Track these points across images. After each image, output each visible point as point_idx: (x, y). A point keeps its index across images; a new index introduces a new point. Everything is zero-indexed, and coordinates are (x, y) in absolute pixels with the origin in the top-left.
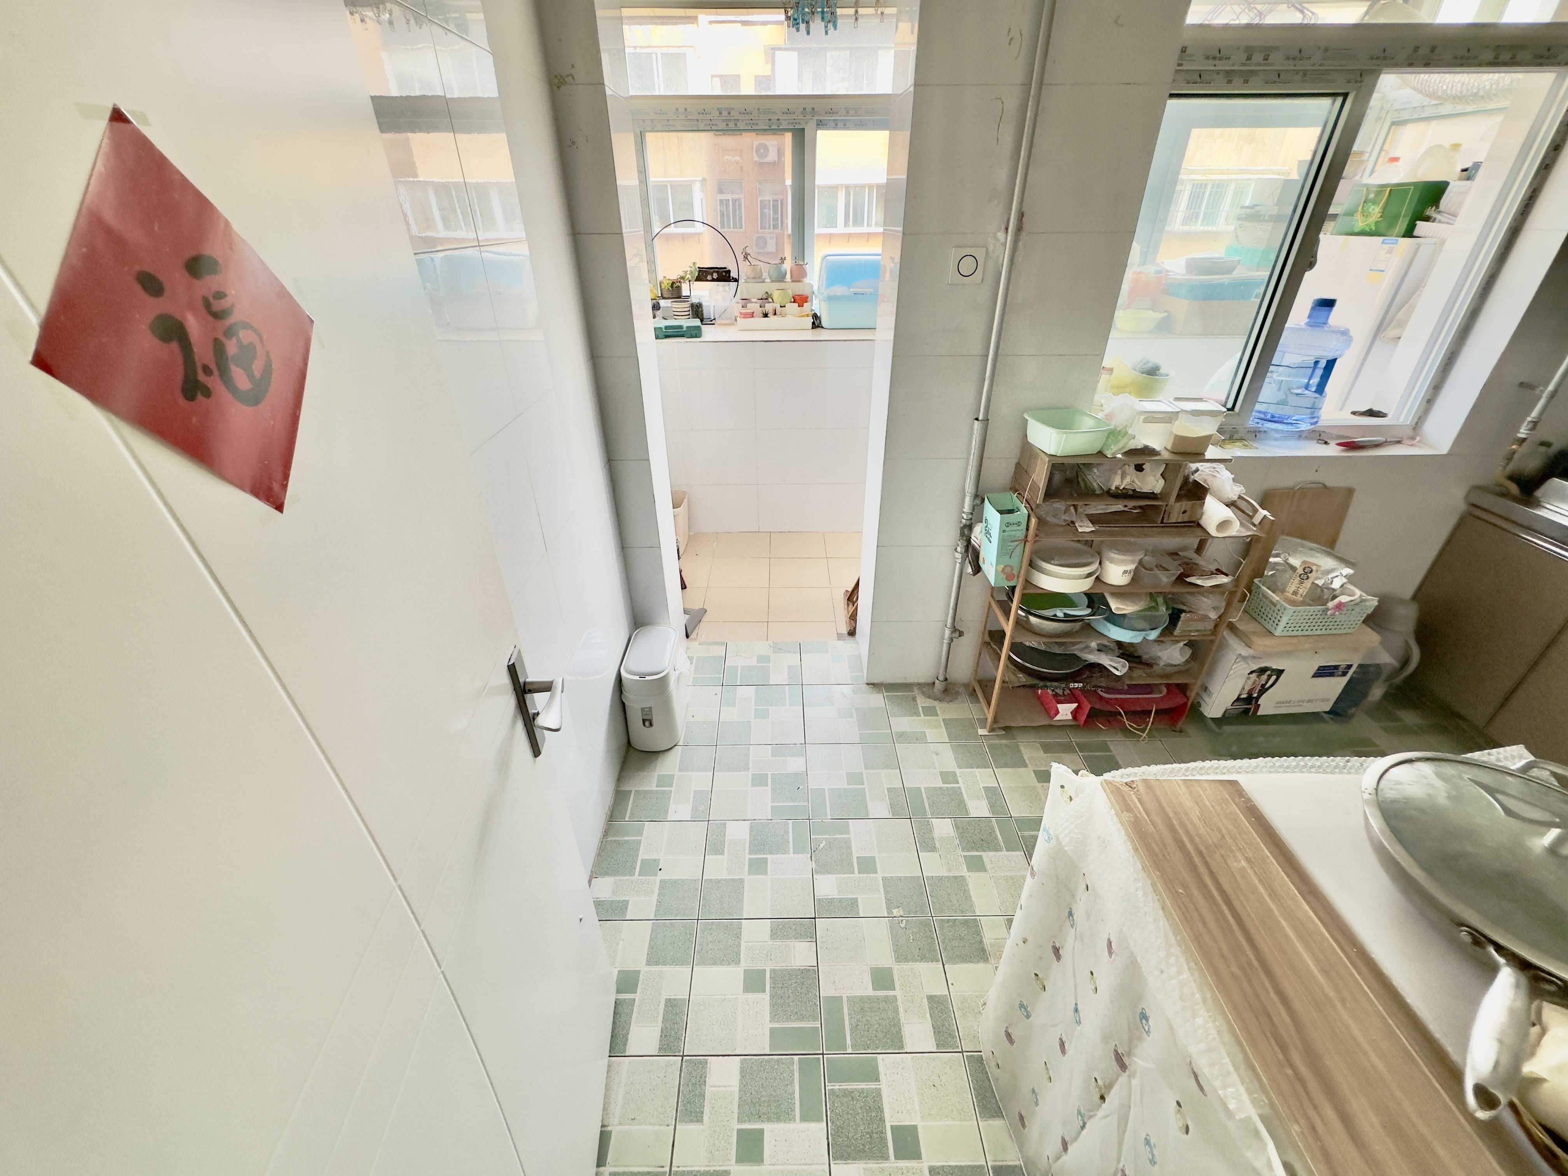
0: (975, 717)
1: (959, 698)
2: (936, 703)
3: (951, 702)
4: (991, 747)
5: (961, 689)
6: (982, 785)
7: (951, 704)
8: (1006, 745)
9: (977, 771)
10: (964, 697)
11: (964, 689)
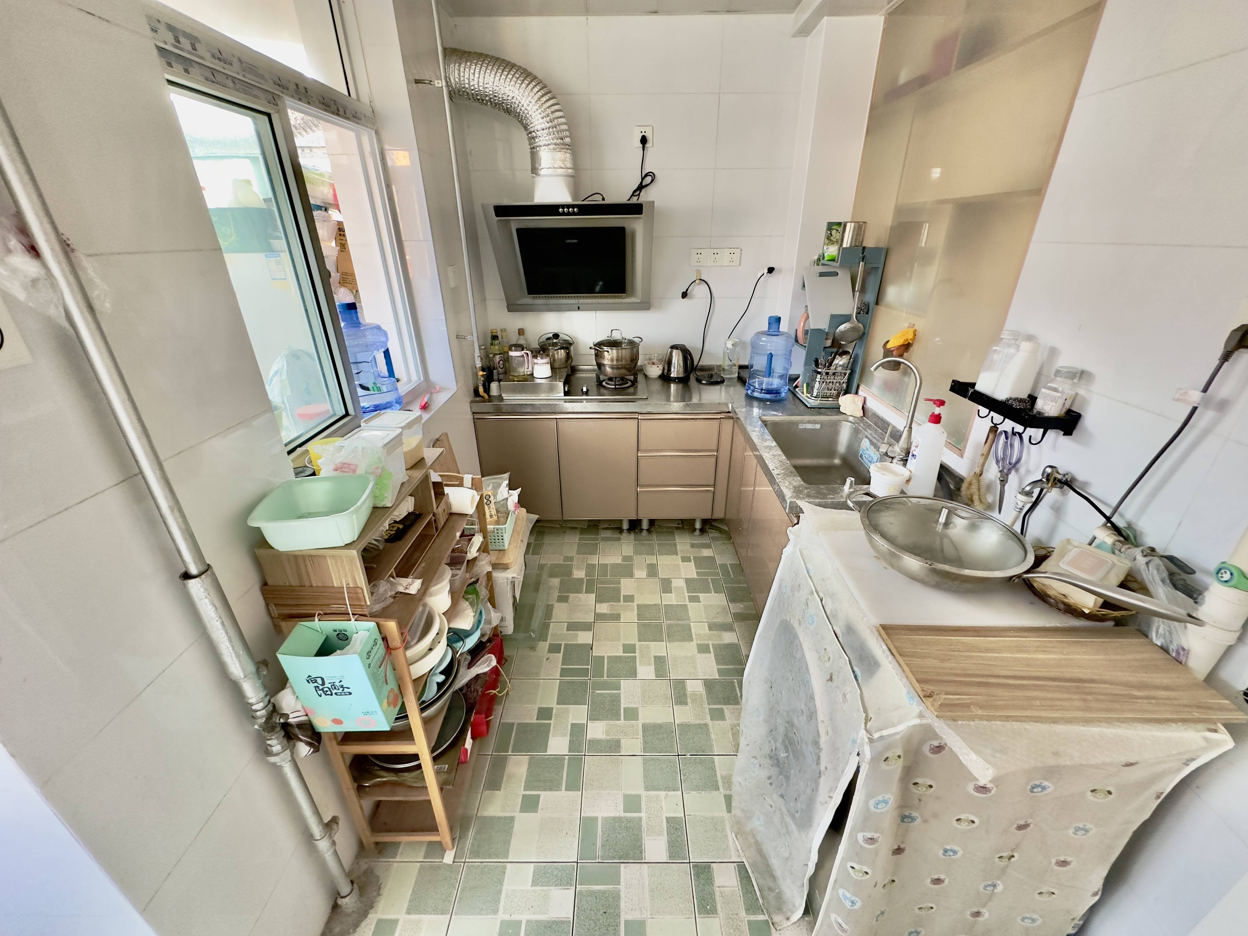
0: (421, 860)
1: (378, 874)
2: (373, 918)
3: (379, 889)
4: (475, 853)
5: (364, 865)
6: (528, 886)
7: (385, 891)
8: (477, 833)
9: (507, 887)
10: (380, 865)
11: (366, 860)
